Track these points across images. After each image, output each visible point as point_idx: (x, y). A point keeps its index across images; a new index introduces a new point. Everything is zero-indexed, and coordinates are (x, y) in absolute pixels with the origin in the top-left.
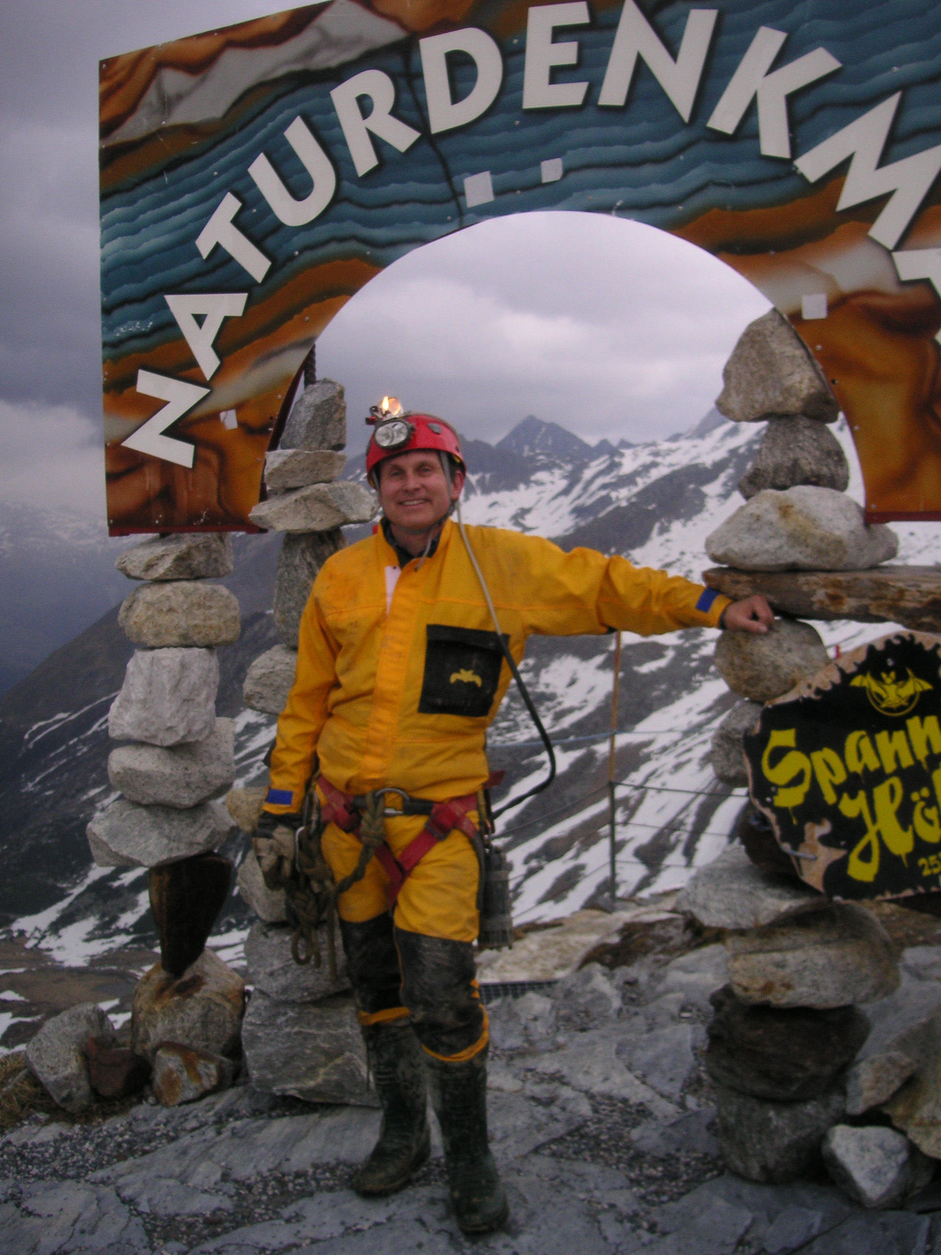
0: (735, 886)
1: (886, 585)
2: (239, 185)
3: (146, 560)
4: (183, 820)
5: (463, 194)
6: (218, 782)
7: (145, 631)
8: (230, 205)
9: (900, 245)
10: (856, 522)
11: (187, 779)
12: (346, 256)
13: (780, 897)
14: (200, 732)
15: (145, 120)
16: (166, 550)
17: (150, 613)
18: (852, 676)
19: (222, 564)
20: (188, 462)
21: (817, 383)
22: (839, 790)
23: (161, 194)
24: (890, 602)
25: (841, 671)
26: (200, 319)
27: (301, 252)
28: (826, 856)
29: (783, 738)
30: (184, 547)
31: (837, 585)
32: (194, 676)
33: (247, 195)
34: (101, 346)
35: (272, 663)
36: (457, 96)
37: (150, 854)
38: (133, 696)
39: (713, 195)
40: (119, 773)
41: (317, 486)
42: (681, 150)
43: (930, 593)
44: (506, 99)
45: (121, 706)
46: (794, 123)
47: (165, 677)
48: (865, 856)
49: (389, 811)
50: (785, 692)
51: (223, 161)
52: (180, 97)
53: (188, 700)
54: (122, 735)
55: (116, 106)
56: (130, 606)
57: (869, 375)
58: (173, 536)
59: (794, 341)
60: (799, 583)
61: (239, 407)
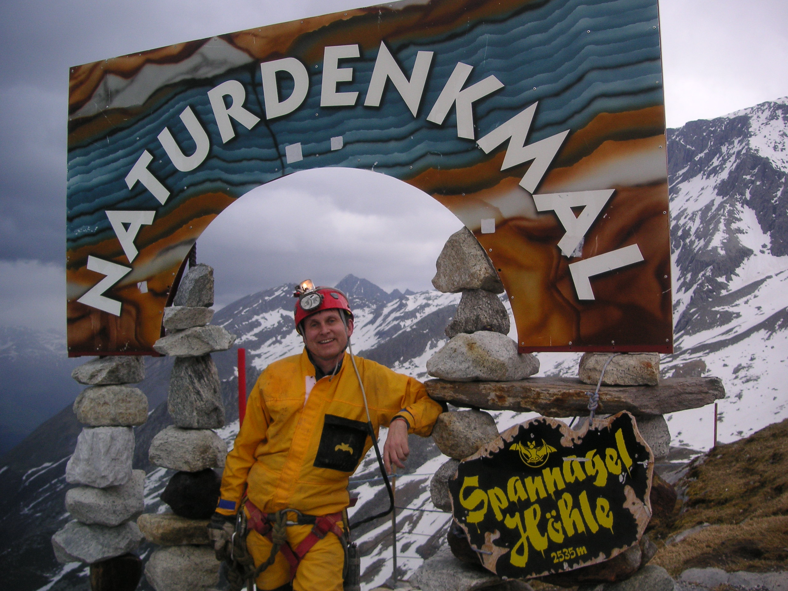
0: (445, 571)
1: (530, 390)
2: (151, 146)
3: (90, 372)
4: (111, 534)
5: (285, 155)
6: (133, 510)
7: (89, 416)
8: (146, 158)
9: (537, 191)
10: (513, 352)
11: (114, 508)
12: (216, 190)
13: (472, 577)
14: (122, 479)
15: (96, 105)
16: (103, 366)
17: (92, 405)
18: (511, 444)
19: (138, 375)
20: (117, 313)
21: (490, 270)
22: (504, 512)
23: (105, 150)
24: (532, 400)
25: (504, 441)
26: (126, 226)
27: (188, 188)
28: (498, 552)
29: (471, 481)
30: (114, 364)
31: (502, 390)
32: (119, 444)
33: (157, 152)
34: (66, 240)
35: (166, 437)
36: (282, 97)
37: (91, 555)
38: (81, 457)
39: (430, 159)
40: (71, 505)
41: (195, 329)
42: (412, 133)
43: (554, 394)
44: (310, 100)
45: (73, 463)
46: (477, 119)
47: (101, 445)
48: (520, 552)
49: (289, 522)
50: (472, 454)
51: (142, 131)
52: (117, 92)
53: (115, 460)
54: (74, 481)
55: (78, 96)
56: (81, 401)
57: (520, 266)
58: (108, 357)
59: (477, 246)
60: (481, 388)
61: (149, 280)
